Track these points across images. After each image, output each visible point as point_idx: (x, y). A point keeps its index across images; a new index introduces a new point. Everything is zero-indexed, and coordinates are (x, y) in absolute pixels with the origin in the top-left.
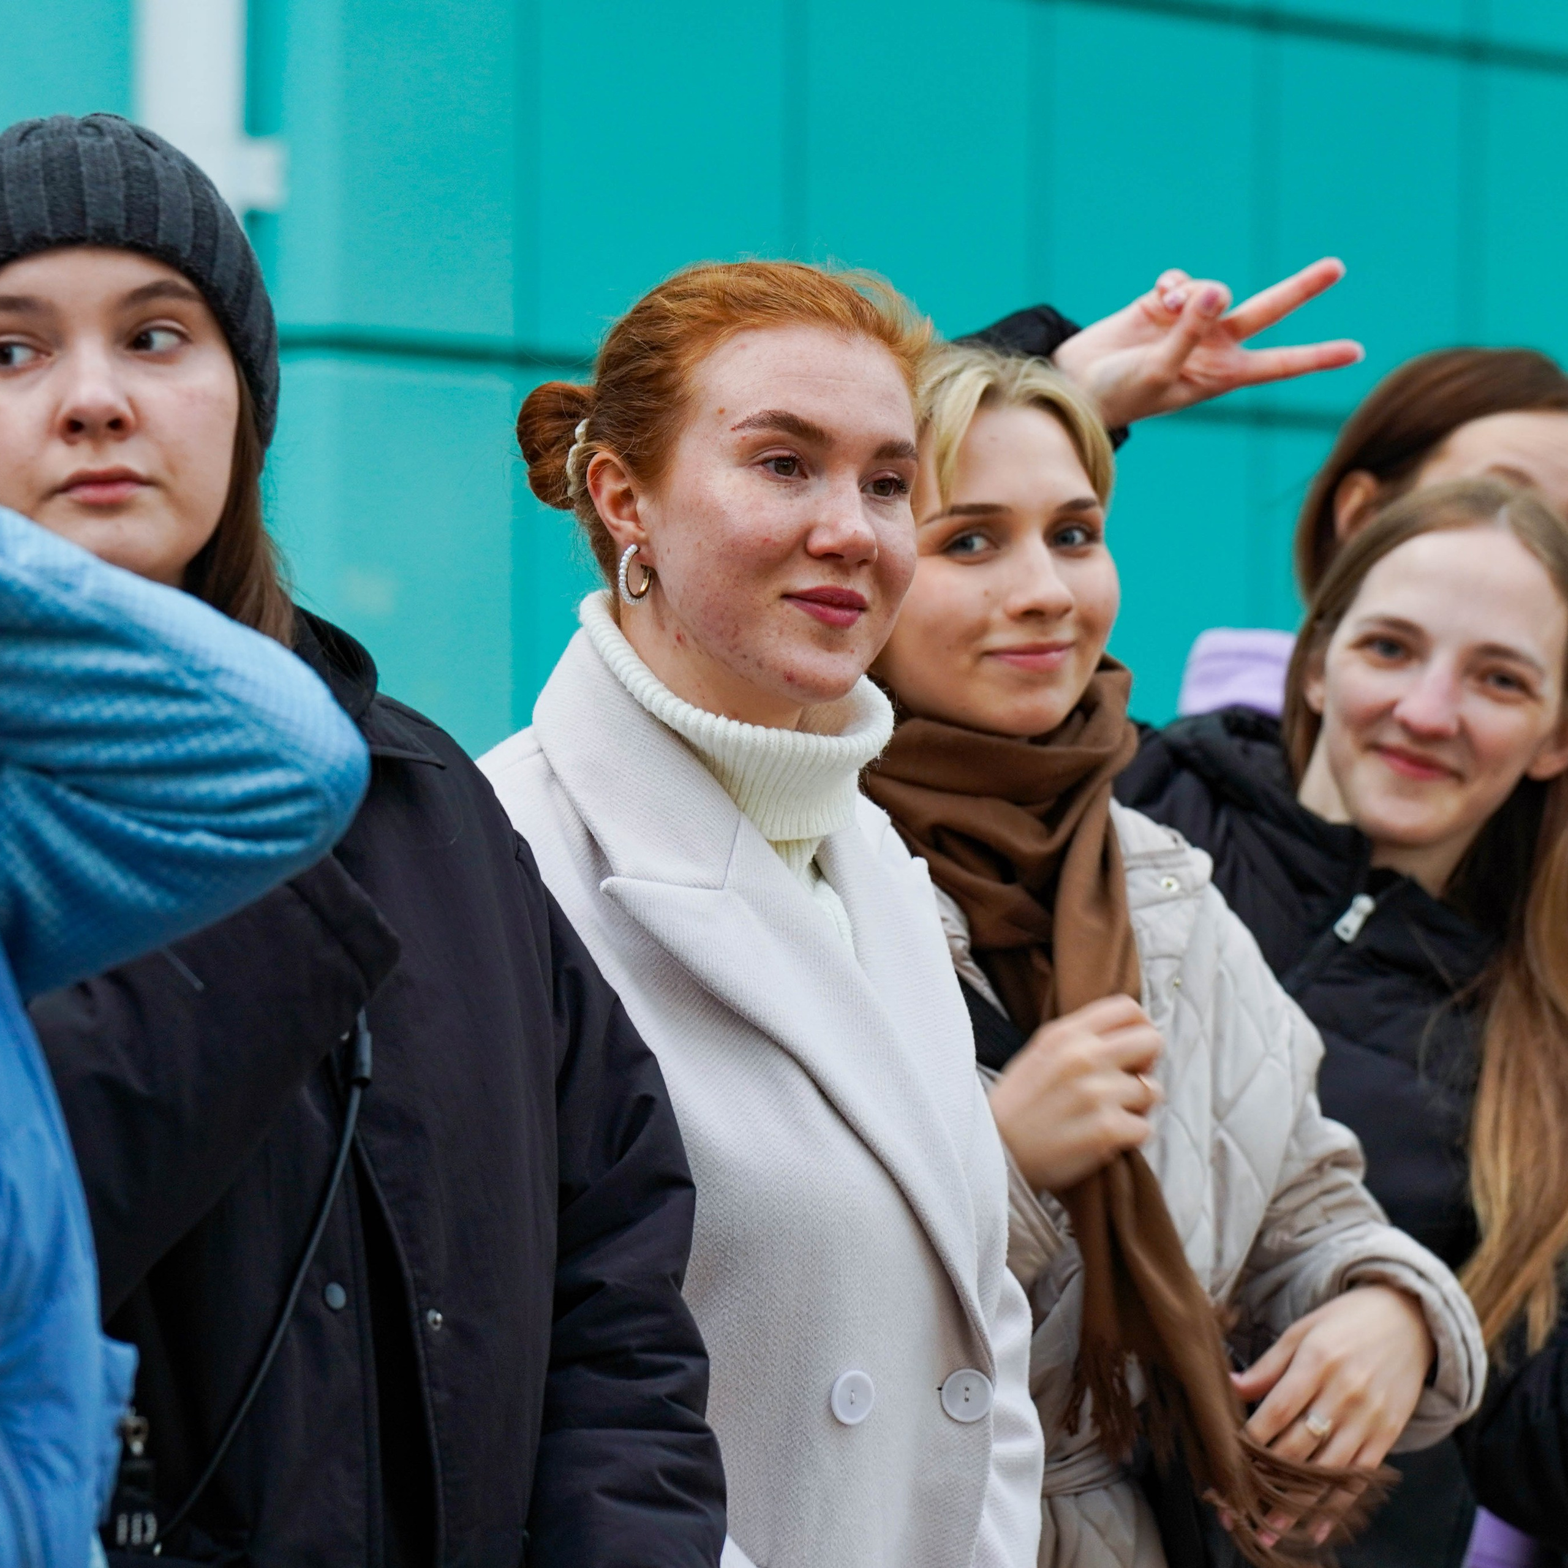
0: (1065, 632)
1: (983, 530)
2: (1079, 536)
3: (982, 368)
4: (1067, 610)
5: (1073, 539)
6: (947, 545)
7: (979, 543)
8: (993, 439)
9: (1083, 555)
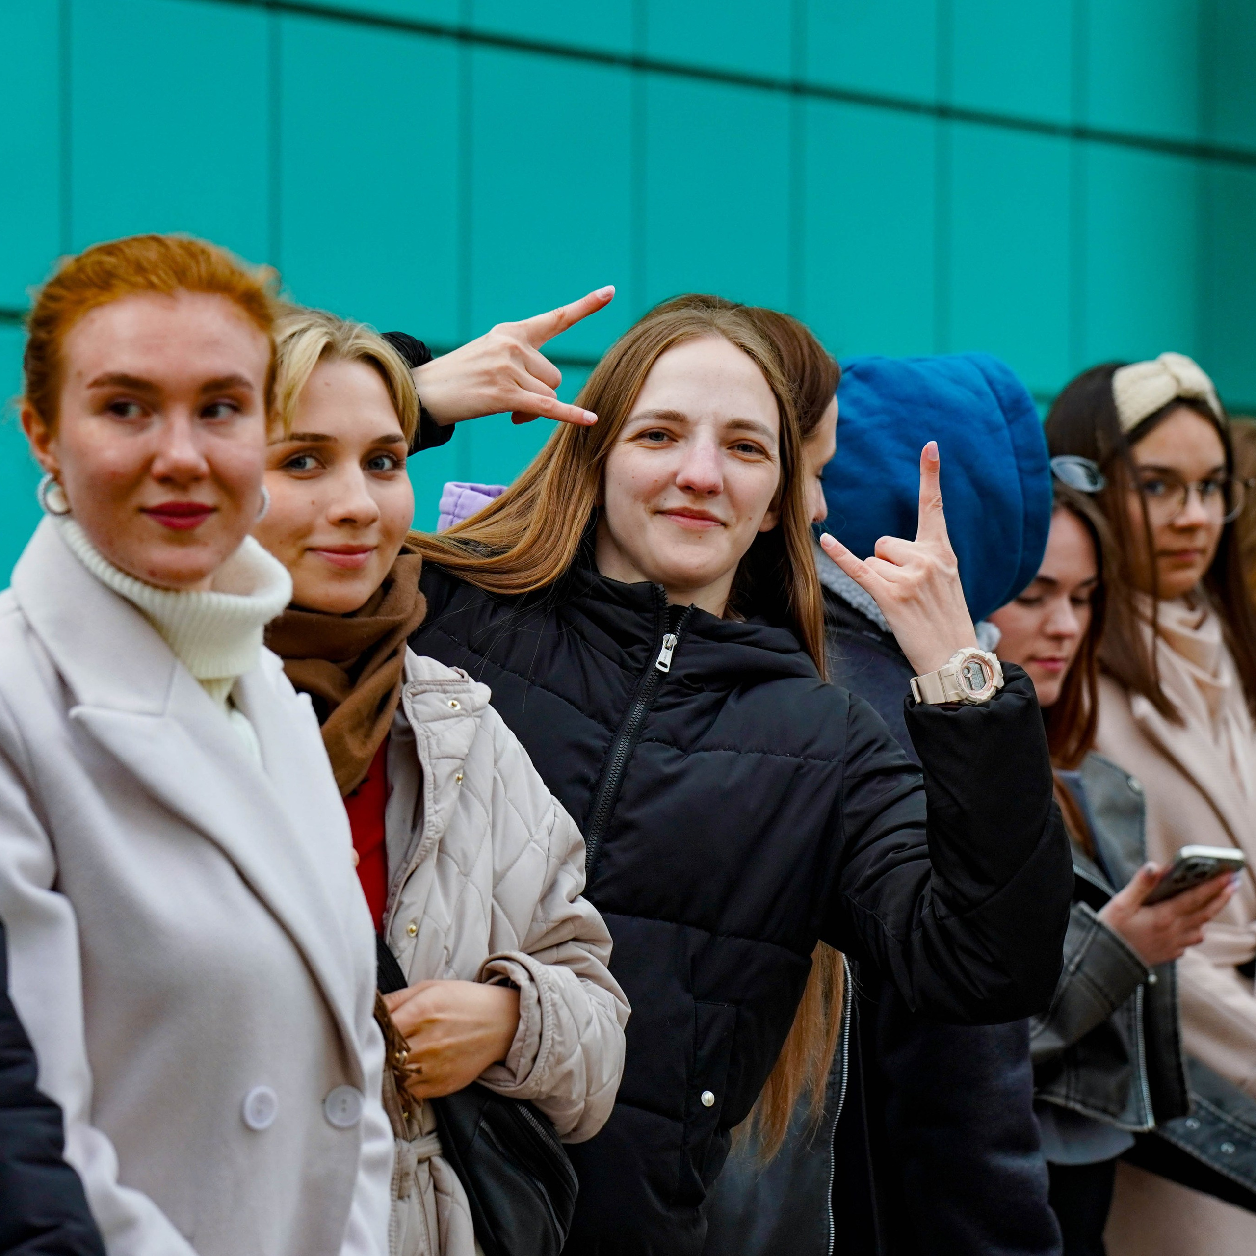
0: (371, 537)
1: (314, 454)
2: (387, 463)
3: (324, 330)
4: (374, 520)
5: (383, 464)
6: (285, 462)
7: (310, 463)
8: (327, 384)
9: (389, 478)
